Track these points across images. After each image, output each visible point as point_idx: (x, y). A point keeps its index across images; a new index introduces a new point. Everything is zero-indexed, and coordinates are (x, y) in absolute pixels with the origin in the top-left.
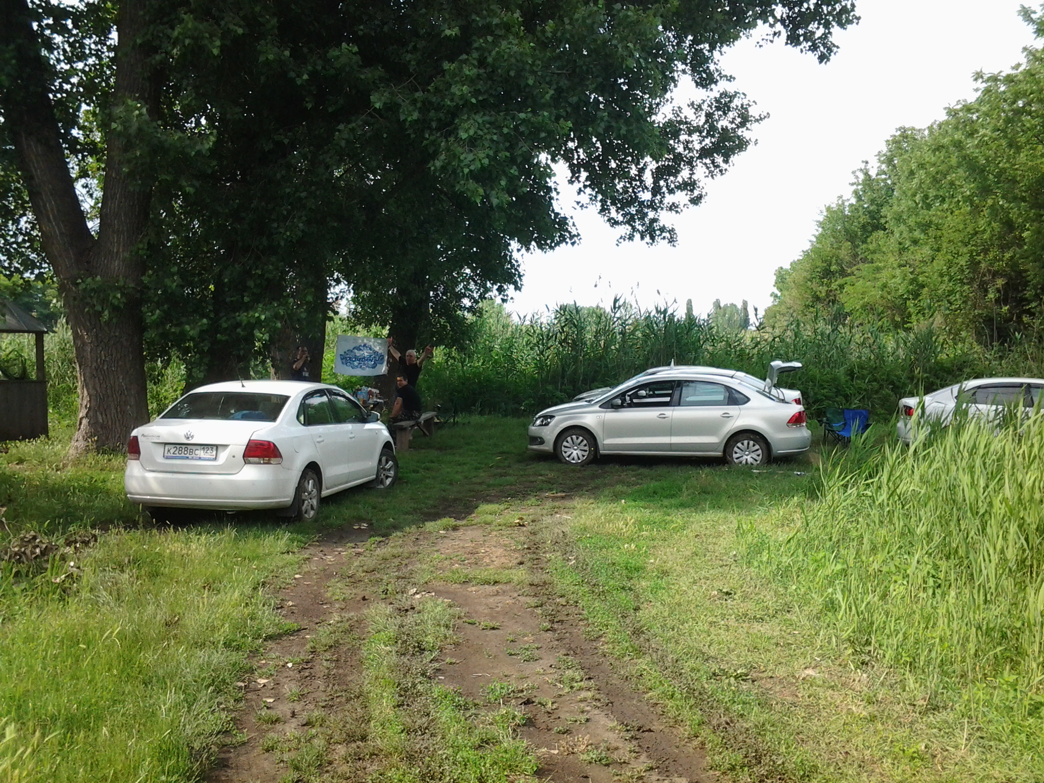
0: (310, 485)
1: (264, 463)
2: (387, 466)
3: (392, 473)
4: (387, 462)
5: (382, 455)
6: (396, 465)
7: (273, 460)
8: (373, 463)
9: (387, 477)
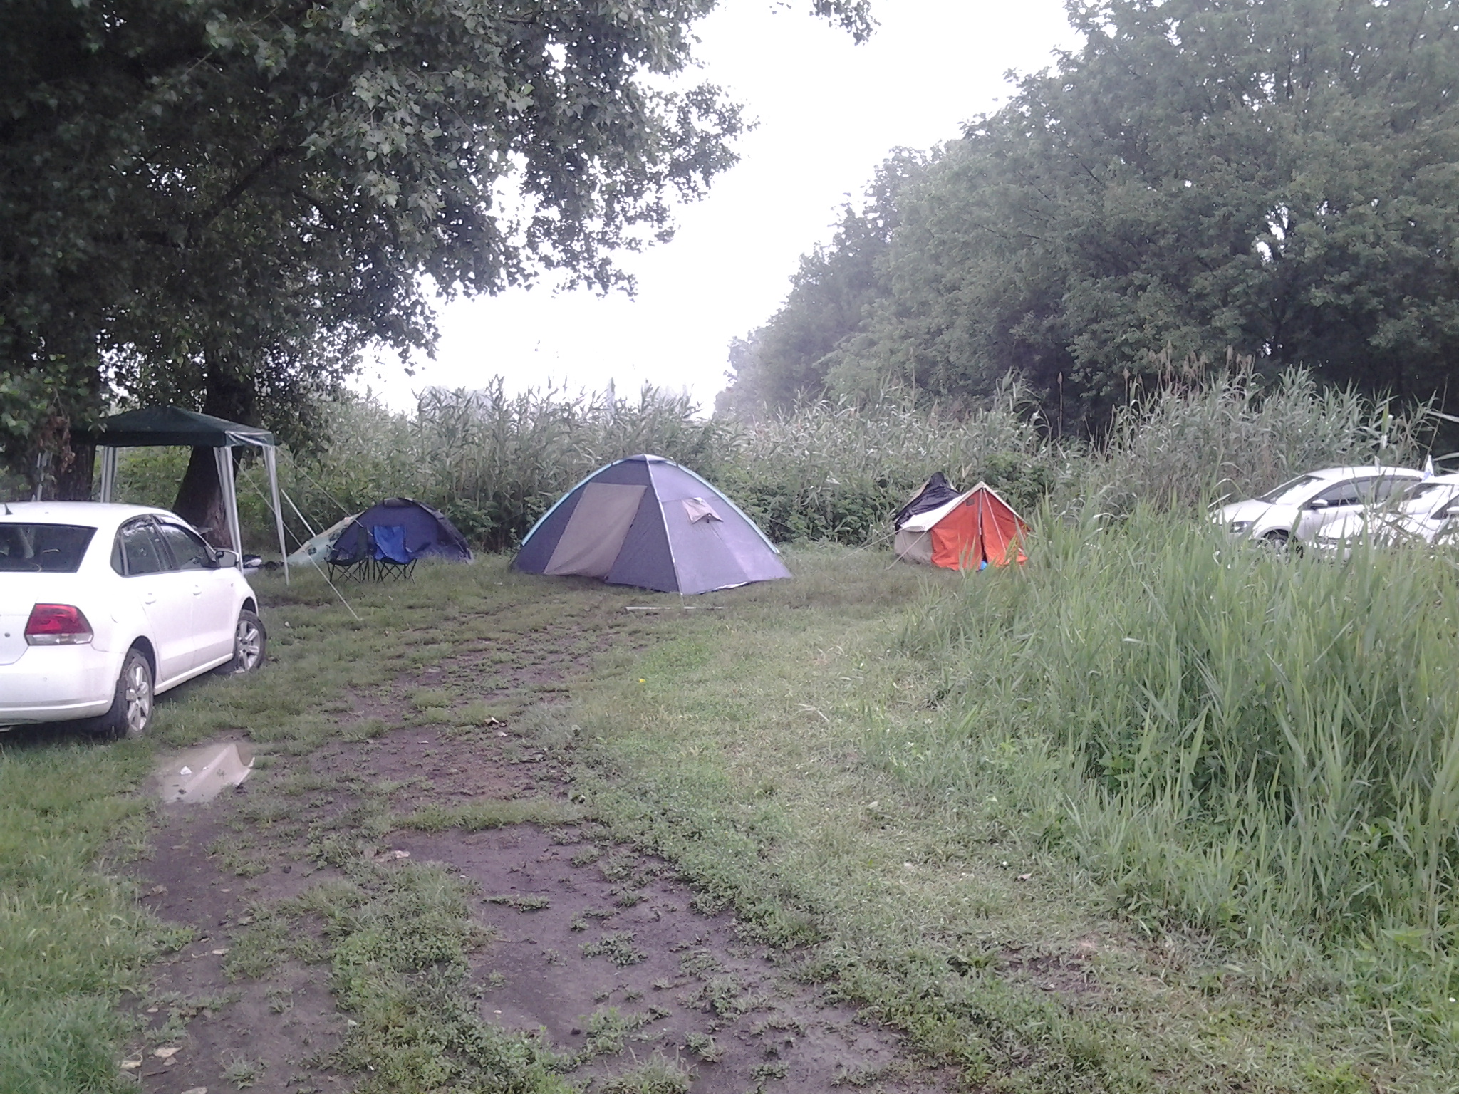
0: (138, 676)
1: (61, 643)
2: (250, 637)
3: (256, 649)
4: (248, 631)
5: (241, 619)
6: (264, 636)
7: (78, 638)
8: (228, 634)
9: (249, 654)
